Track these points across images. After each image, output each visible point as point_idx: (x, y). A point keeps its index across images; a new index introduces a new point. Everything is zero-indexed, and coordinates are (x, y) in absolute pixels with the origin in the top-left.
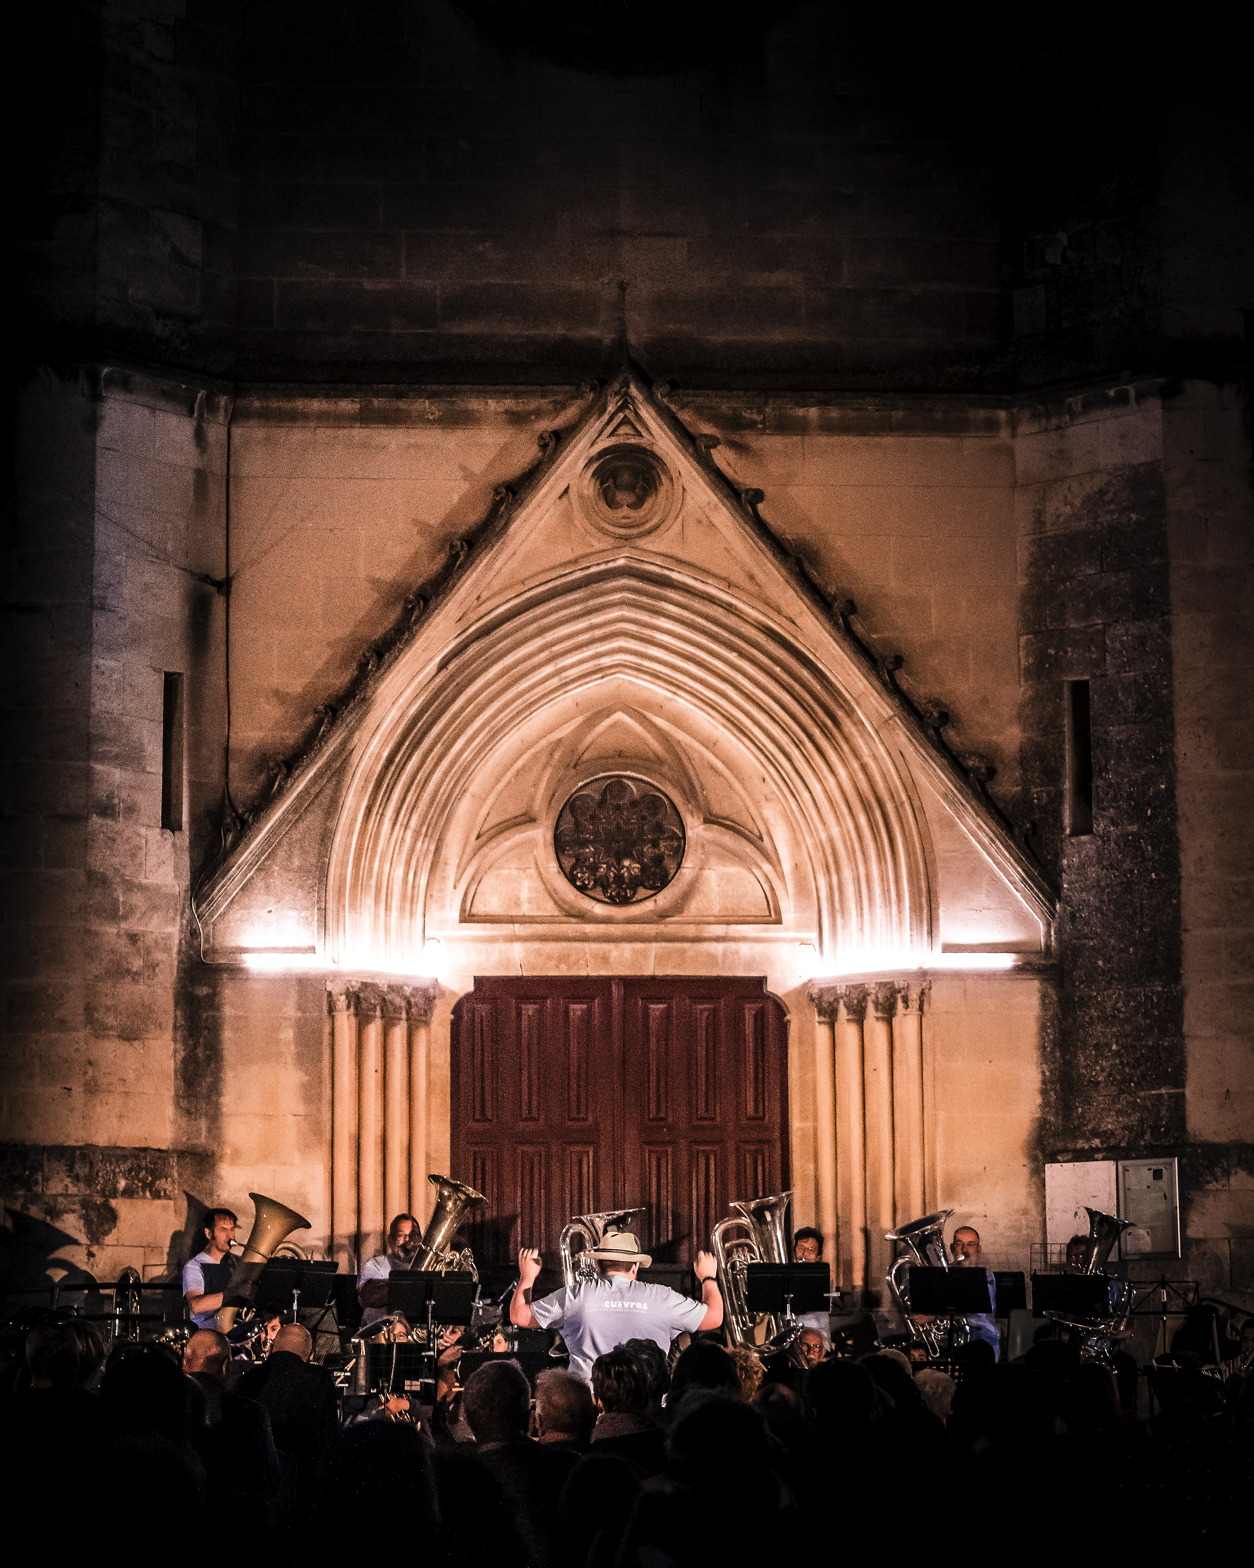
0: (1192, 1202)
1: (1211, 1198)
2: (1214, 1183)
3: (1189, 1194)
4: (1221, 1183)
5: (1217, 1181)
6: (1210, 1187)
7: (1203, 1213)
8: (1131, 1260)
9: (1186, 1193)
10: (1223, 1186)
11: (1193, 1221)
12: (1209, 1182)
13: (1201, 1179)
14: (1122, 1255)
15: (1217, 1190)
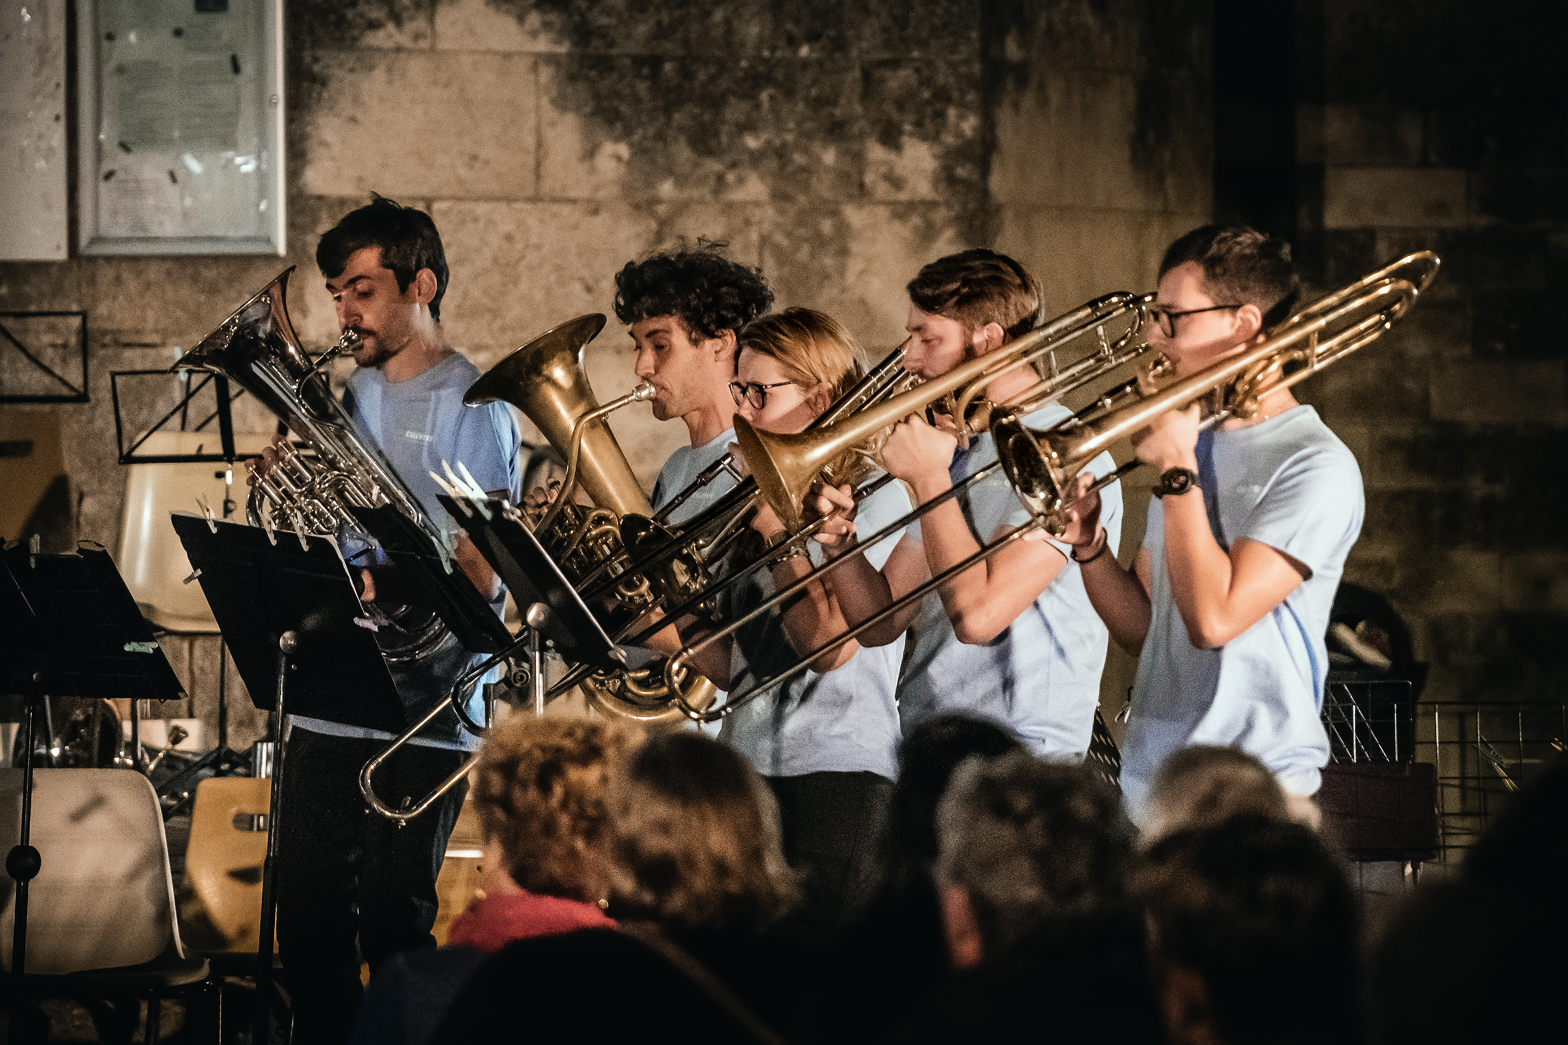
0: (324, 83)
1: (379, 74)
2: (391, 27)
3: (316, 60)
4: (411, 27)
5: (398, 19)
6: (377, 39)
7: (353, 120)
8: (109, 259)
9: (307, 57)
10: (417, 37)
11: (324, 144)
12: (374, 25)
13: (350, 14)
14: (84, 241)
15: (399, 49)
